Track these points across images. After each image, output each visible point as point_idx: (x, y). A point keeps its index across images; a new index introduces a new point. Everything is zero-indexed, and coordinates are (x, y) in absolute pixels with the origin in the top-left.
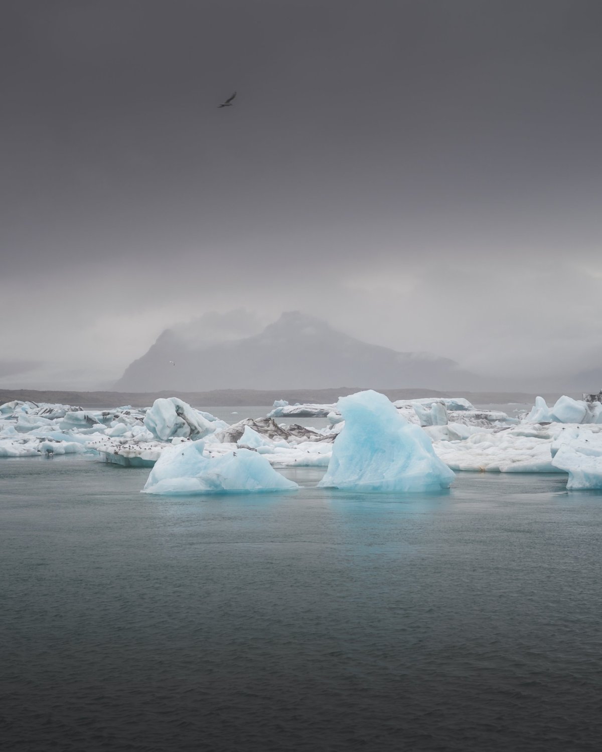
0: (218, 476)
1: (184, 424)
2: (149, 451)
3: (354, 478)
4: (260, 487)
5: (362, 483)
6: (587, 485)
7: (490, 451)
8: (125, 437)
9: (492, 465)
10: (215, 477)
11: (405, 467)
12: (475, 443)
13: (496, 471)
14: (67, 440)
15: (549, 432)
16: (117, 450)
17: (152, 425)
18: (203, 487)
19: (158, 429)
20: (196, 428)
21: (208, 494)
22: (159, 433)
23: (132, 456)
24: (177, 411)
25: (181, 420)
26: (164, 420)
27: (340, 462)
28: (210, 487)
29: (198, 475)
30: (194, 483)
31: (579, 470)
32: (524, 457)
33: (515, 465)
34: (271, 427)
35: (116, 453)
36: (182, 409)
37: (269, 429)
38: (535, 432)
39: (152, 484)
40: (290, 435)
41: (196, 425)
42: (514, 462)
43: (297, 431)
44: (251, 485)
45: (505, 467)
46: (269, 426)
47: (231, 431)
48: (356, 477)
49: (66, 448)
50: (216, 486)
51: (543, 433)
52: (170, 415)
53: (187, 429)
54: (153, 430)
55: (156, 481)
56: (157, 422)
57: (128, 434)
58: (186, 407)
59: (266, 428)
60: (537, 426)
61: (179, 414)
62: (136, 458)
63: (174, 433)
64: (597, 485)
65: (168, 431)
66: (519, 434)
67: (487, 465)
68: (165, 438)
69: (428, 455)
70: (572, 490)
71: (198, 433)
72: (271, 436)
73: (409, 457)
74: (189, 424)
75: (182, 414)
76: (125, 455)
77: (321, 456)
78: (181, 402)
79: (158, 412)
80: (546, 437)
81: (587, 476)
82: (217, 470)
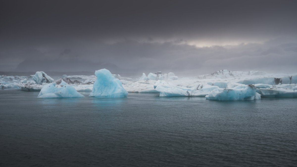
0: (61, 93)
1: (45, 79)
2: (35, 87)
3: (100, 94)
4: (73, 96)
5: (102, 95)
6: (165, 95)
7: (134, 87)
8: (27, 83)
9: (136, 91)
10: (60, 93)
11: (114, 91)
12: (129, 85)
13: (137, 92)
14: (8, 84)
15: (149, 82)
16: (26, 86)
17: (35, 79)
18: (56, 96)
19: (37, 80)
20: (48, 80)
21: (57, 98)
22: (37, 82)
23: (30, 88)
24: (43, 75)
25: (44, 78)
26: (39, 78)
27: (96, 89)
28: (58, 96)
29: (55, 93)
30: (53, 95)
31: (163, 91)
32: (144, 89)
33: (142, 91)
34: (69, 81)
35: (25, 87)
36: (44, 75)
37: (68, 81)
38: (145, 82)
39: (41, 95)
40: (74, 83)
41: (48, 79)
42: (142, 90)
43: (76, 82)
44: (70, 96)
45: (140, 91)
46: (68, 80)
47: (57, 82)
48: (100, 93)
49: (8, 86)
50: (60, 96)
51: (147, 82)
52: (41, 76)
53: (46, 81)
54: (36, 81)
55: (42, 94)
56: (37, 79)
57: (28, 82)
58: (46, 75)
59: (67, 81)
60: (145, 80)
61: (43, 76)
62: (32, 89)
63: (42, 82)
64: (168, 95)
65: (40, 81)
66: (141, 83)
67: (134, 91)
68: (39, 83)
69: (121, 87)
70: (161, 97)
71: (49, 82)
72: (69, 83)
73: (115, 88)
74: (47, 79)
75: (44, 76)
76: (28, 88)
77: (86, 88)
78: (44, 73)
79: (37, 75)
80: (149, 84)
81: (165, 93)
82: (60, 91)
